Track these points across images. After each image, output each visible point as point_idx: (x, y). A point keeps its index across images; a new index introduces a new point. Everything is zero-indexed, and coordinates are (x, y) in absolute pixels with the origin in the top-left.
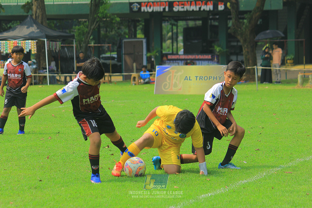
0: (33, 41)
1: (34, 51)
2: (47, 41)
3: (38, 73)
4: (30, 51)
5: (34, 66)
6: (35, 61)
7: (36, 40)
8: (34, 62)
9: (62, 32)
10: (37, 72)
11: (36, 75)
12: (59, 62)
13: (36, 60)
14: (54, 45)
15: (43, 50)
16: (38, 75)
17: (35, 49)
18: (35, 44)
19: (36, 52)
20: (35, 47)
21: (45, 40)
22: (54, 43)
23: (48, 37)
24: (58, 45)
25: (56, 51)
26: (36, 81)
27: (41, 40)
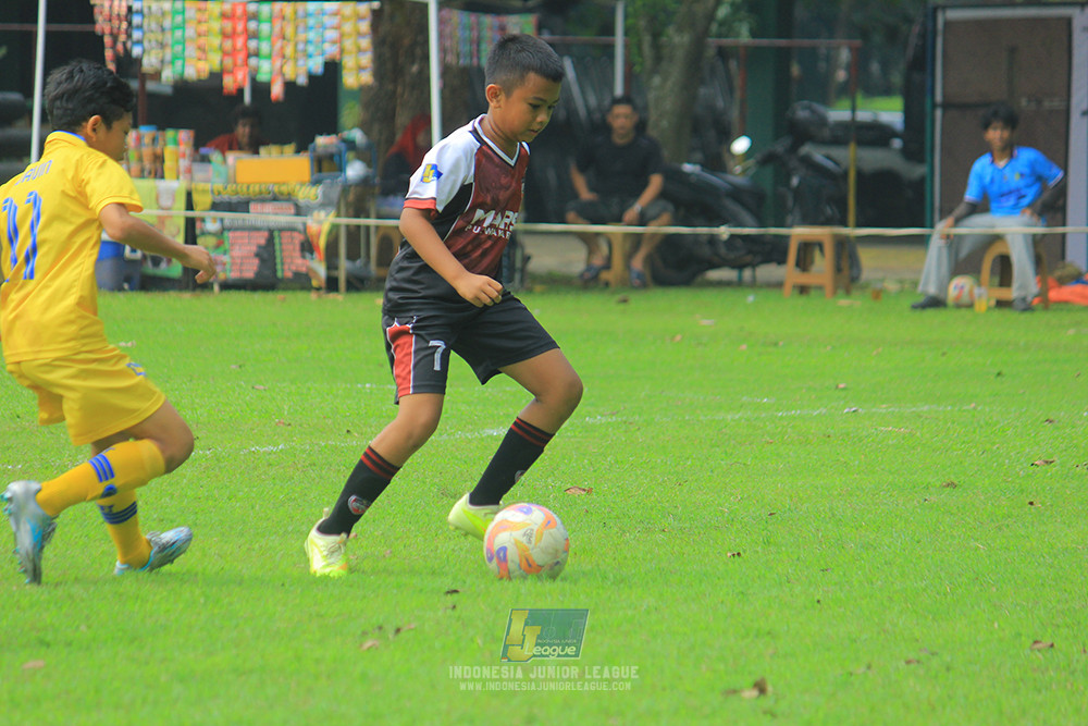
0: (348, 8)
1: (357, 74)
2: (441, 6)
3: (373, 212)
4: (333, 68)
5: (355, 170)
6: (357, 135)
7: (371, 1)
8: (351, 145)
10: (372, 207)
11: (362, 221)
13: (365, 127)
14: (487, 33)
15: (415, 68)
16: (372, 222)
17: (367, 59)
18: (365, 26)
19: (367, 78)
20: (366, 42)
26: (359, 263)
27: (403, 3)
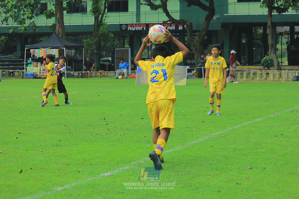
0: (56, 50)
2: (65, 49)
7: (58, 49)
9: (76, 43)
12: (73, 63)
14: (70, 52)
17: (58, 55)
18: (58, 51)
20: (58, 53)
21: (64, 48)
22: (70, 50)
23: (66, 47)
24: (73, 52)
25: (71, 56)
27: (61, 49)
